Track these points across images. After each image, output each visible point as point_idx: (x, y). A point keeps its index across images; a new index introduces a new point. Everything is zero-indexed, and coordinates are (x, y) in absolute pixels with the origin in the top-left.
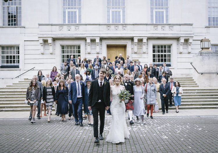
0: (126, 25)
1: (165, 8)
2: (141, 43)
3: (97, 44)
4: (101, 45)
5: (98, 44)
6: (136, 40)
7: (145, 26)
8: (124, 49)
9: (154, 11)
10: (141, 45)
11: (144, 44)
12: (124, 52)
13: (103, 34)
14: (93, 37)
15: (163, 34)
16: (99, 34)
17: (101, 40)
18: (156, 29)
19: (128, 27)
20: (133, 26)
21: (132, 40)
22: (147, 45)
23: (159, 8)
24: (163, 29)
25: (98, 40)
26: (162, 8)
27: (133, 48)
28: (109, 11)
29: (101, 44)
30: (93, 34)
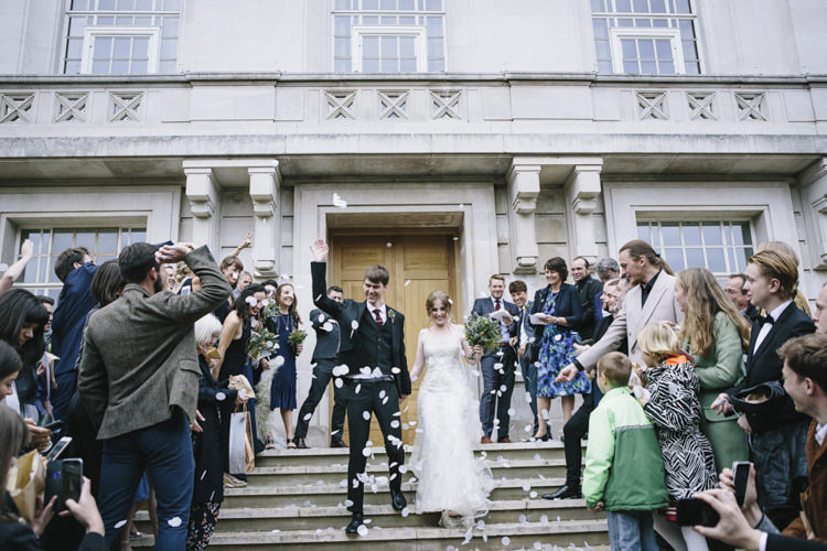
0: (457, 88)
1: (673, 21)
2: (557, 209)
3: (258, 208)
4: (287, 221)
5: (266, 209)
6: (527, 181)
7: (583, 91)
8: (442, 255)
9: (616, 34)
10: (558, 218)
11: (582, 205)
12: (444, 274)
13: (302, 136)
14: (230, 157)
15: (708, 136)
16: (277, 137)
17: (292, 190)
18: (658, 111)
19: (471, 95)
20: (504, 90)
21: (496, 188)
22: (599, 219)
23: (643, 23)
24: (697, 111)
25: (263, 183)
26: (661, 23)
27: (505, 237)
28: (349, 37)
29: (286, 212)
30: (235, 137)
